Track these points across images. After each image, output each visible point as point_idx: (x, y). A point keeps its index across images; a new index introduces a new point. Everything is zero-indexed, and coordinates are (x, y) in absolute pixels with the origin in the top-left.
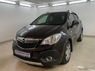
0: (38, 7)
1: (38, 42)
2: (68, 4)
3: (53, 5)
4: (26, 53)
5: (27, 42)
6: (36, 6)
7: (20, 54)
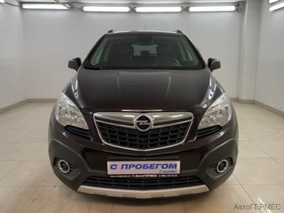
0: (25, 6)
1: (192, 120)
2: (133, 10)
3: (86, 9)
4: (163, 163)
5: (155, 125)
6: (17, 4)
7: (133, 171)
